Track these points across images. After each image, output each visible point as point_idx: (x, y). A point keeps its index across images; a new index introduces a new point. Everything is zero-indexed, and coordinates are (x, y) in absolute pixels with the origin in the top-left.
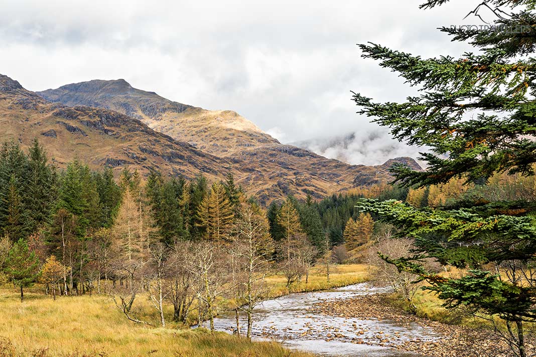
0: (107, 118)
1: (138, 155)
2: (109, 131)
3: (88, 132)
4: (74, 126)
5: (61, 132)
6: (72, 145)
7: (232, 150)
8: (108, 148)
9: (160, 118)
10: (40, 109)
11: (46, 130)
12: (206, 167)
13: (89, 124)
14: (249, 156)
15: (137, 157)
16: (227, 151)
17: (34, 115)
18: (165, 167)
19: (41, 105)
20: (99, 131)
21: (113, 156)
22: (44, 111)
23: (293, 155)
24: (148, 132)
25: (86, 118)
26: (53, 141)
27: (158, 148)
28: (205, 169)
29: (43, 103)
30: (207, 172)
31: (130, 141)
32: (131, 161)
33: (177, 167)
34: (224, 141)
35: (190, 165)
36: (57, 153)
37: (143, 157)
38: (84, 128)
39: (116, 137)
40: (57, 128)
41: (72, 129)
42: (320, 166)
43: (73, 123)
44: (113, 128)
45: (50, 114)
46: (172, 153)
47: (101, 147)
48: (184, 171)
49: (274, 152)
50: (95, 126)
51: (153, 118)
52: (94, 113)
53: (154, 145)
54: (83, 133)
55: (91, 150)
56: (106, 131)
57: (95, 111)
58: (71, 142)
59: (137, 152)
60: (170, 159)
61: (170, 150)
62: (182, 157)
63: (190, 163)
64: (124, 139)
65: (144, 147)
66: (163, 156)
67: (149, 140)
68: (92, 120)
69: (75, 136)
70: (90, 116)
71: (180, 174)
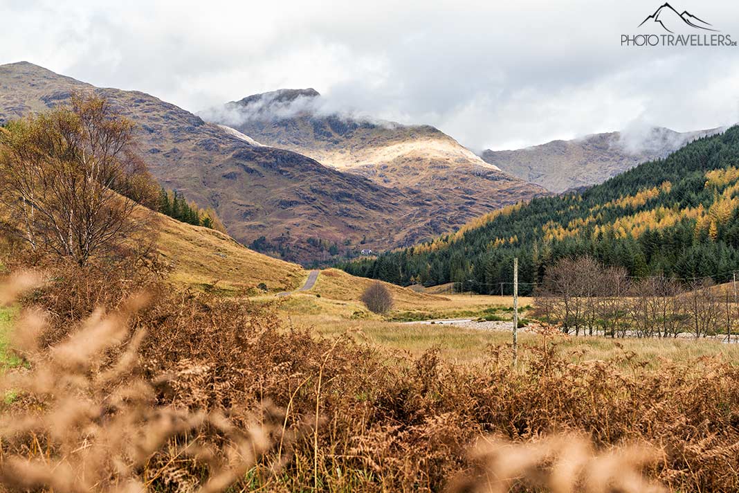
0: (283, 158)
1: (308, 196)
2: (284, 171)
3: (264, 173)
4: (252, 167)
5: (240, 174)
6: (251, 186)
7: (424, 173)
8: (282, 189)
9: (350, 135)
10: (221, 150)
11: (227, 172)
12: (372, 204)
13: (265, 165)
14: (439, 180)
15: (308, 198)
16: (418, 174)
17: (216, 157)
18: (332, 206)
19: (222, 146)
20: (275, 172)
21: (286, 198)
22: (225, 152)
23: (487, 179)
24: (321, 170)
25: (263, 160)
26: (234, 183)
27: (328, 188)
28: (372, 207)
29: (224, 144)
30: (373, 209)
31: (302, 180)
32: (302, 201)
33: (344, 206)
34: (417, 162)
35: (357, 203)
36: (237, 195)
37: (313, 197)
38: (260, 169)
39: (290, 177)
40: (237, 170)
41: (250, 171)
42: (506, 194)
43: (251, 165)
44: (287, 169)
45: (230, 156)
46: (340, 193)
47: (275, 187)
48: (350, 210)
49: (466, 176)
50: (271, 167)
51: (343, 135)
52: (270, 154)
53: (324, 185)
54: (260, 174)
55: (267, 191)
56: (281, 172)
57: (271, 152)
58: (249, 183)
59: (307, 193)
60: (338, 199)
61: (339, 189)
62: (350, 196)
63: (358, 201)
64: (297, 180)
65: (315, 187)
66: (332, 196)
67: (320, 180)
68: (268, 161)
69: (253, 177)
70: (266, 158)
71: (345, 213)
